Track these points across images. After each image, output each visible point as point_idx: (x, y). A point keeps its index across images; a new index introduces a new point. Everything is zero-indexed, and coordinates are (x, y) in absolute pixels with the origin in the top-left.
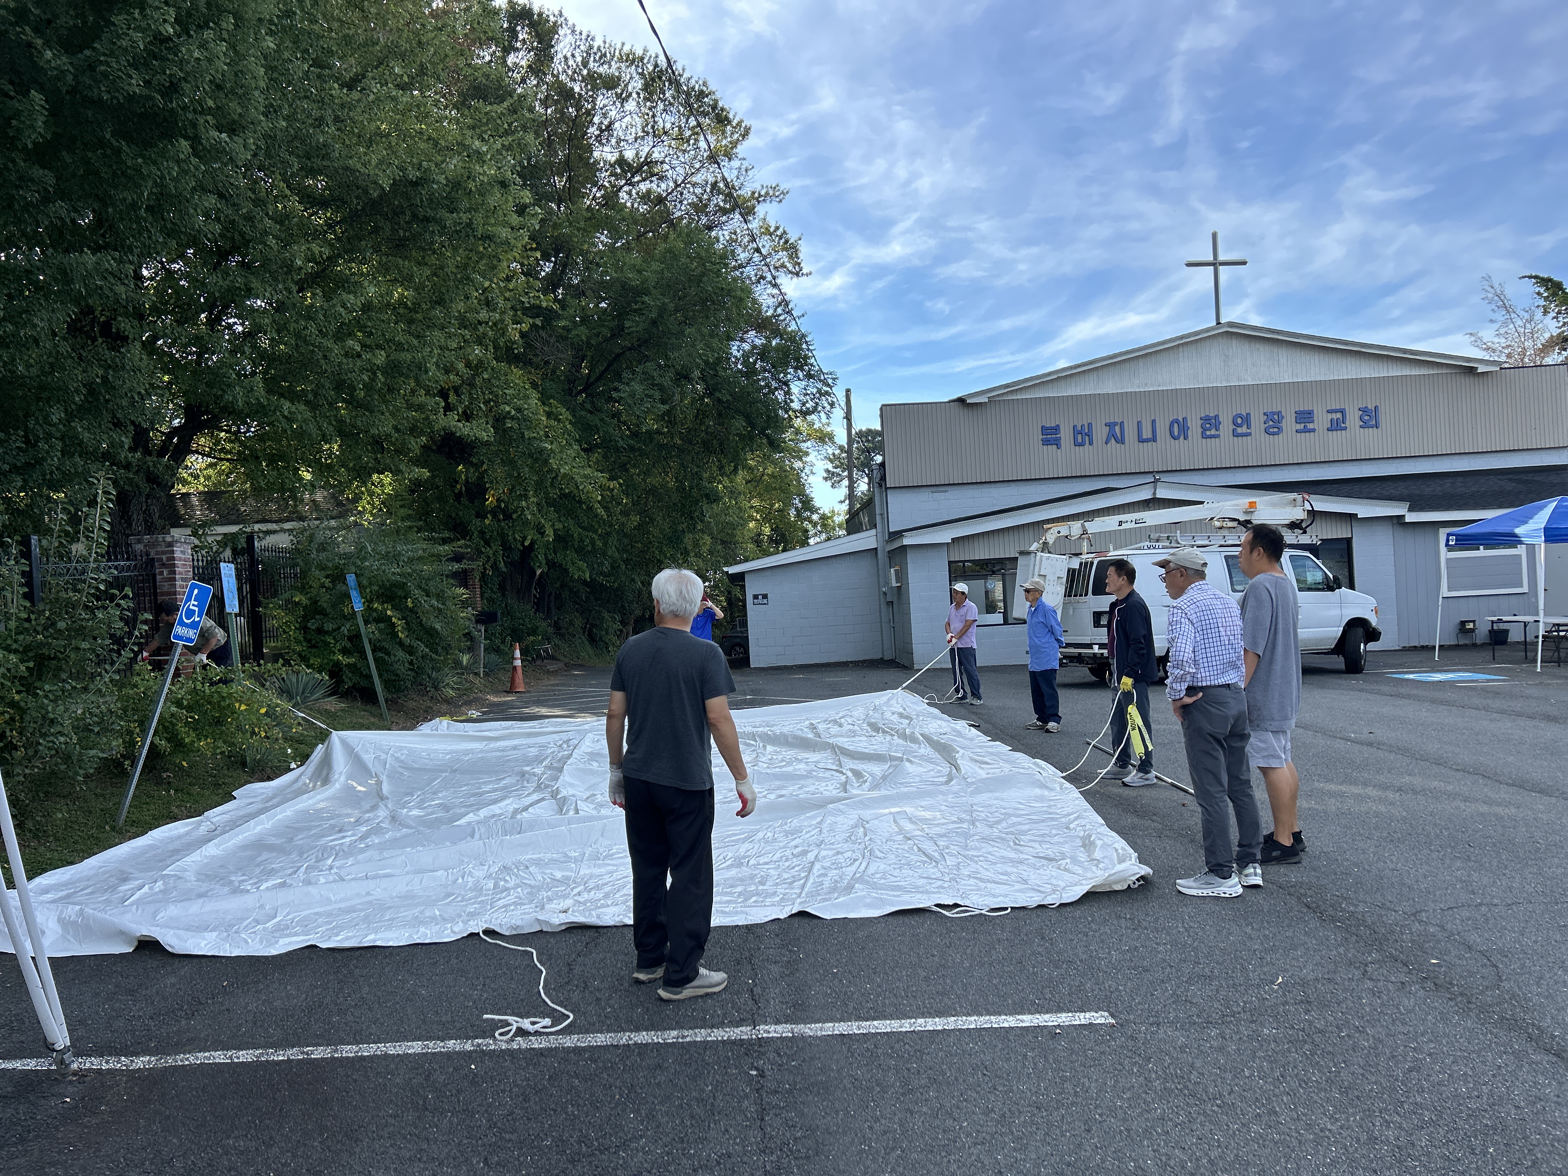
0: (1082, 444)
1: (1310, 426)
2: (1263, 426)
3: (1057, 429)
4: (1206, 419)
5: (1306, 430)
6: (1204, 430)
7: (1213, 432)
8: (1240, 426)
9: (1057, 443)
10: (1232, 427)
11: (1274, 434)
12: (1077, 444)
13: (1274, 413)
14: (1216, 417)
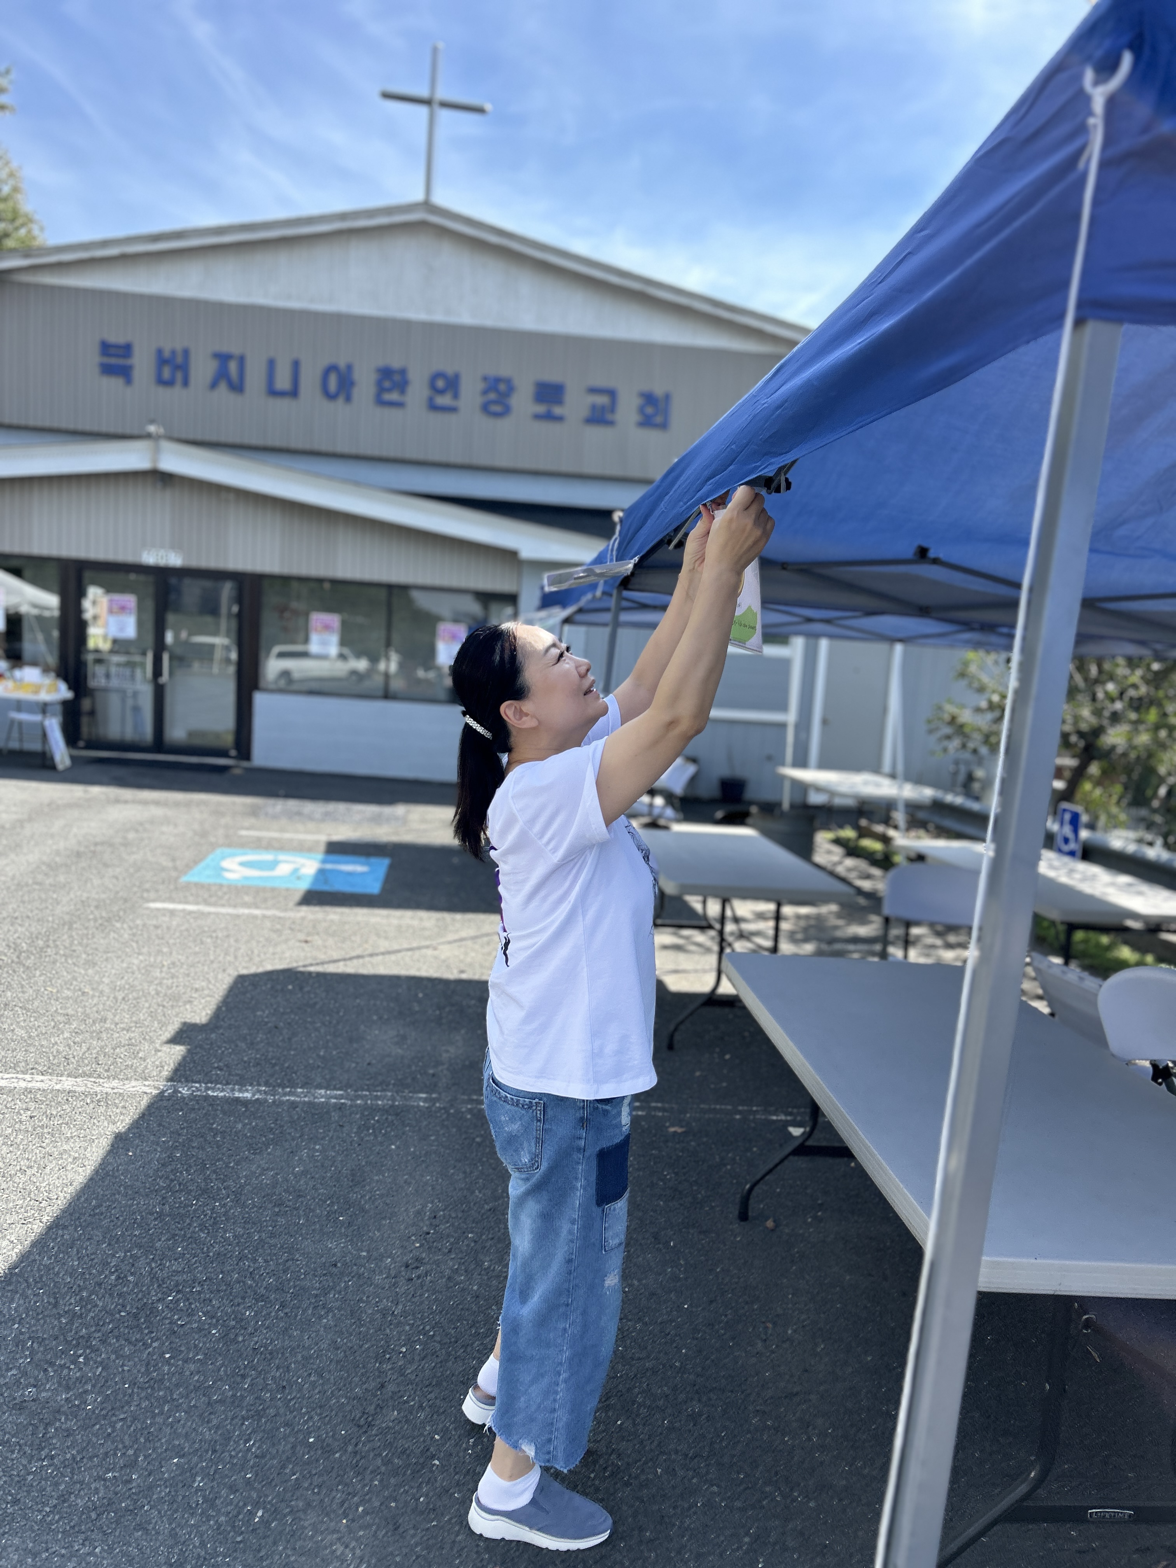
0: (169, 383)
1: (557, 410)
2: (479, 400)
3: (126, 350)
4: (386, 373)
5: (549, 417)
6: (381, 390)
7: (394, 396)
8: (441, 392)
9: (125, 373)
10: (426, 392)
11: (497, 415)
12: (161, 382)
13: (498, 380)
14: (403, 372)
